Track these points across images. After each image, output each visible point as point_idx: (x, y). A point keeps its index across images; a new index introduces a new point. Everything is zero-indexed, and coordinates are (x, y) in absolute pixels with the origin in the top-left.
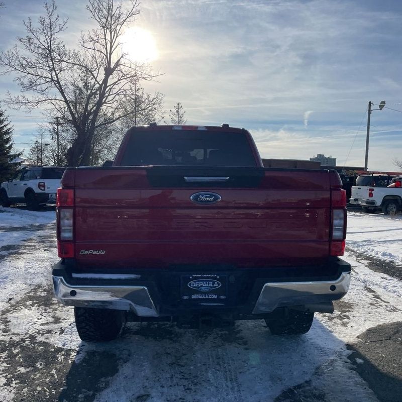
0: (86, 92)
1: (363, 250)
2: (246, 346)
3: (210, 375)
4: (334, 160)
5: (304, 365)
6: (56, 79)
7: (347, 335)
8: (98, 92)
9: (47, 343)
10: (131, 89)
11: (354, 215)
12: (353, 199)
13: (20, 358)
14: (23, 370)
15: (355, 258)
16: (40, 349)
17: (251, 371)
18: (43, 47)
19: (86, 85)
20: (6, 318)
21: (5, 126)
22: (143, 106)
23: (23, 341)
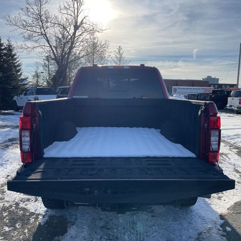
0: (63, 41)
1: (234, 142)
2: (152, 214)
3: (126, 237)
4: (218, 79)
5: (191, 231)
6: (44, 33)
7: (220, 207)
8: (70, 41)
9: (26, 209)
10: (91, 38)
11: (229, 116)
12: (229, 105)
13: (7, 219)
14: (7, 229)
15: (229, 148)
16: (20, 213)
17: (154, 235)
18: (35, 13)
19: (63, 37)
20: (3, 190)
21: (18, 61)
22: (98, 48)
23: (11, 206)
